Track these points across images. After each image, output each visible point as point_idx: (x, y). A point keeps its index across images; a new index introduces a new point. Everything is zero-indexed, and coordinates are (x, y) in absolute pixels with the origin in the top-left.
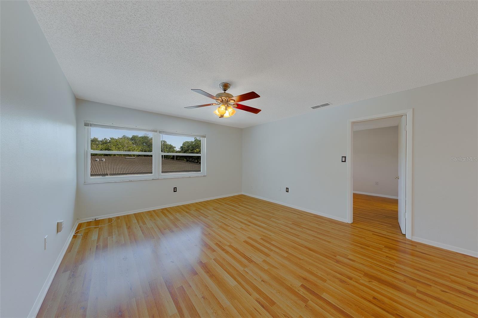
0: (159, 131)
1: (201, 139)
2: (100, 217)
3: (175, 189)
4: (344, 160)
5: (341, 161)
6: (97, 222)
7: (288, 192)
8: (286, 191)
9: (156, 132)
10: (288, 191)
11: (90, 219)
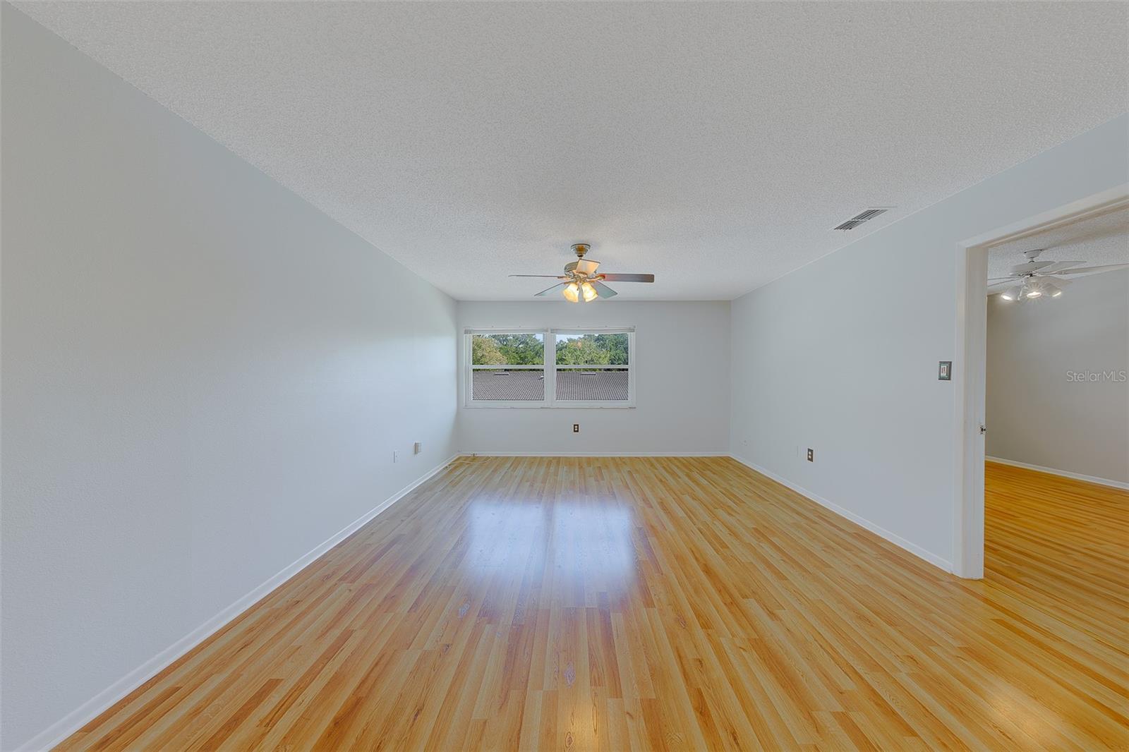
0: (552, 330)
1: (629, 333)
2: (479, 454)
3: (576, 427)
4: (944, 374)
5: (938, 377)
6: (474, 458)
7: (811, 460)
8: (809, 459)
9: (547, 331)
10: (812, 457)
11: (469, 453)
